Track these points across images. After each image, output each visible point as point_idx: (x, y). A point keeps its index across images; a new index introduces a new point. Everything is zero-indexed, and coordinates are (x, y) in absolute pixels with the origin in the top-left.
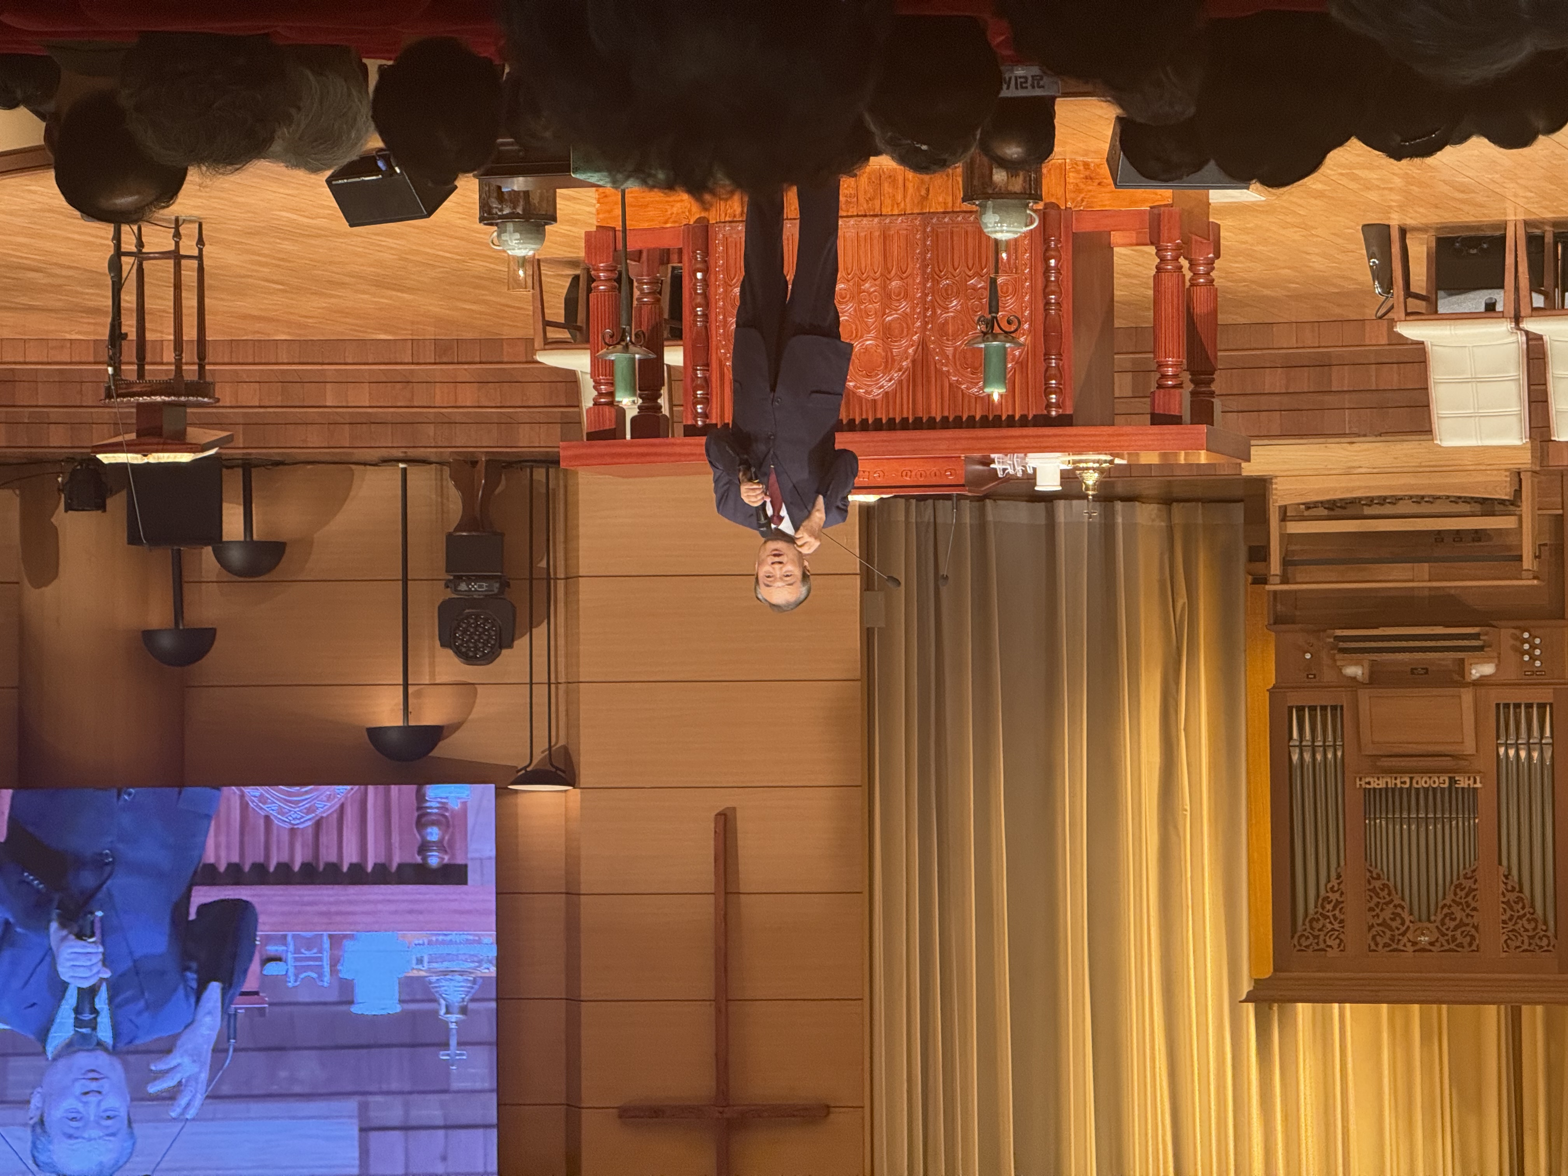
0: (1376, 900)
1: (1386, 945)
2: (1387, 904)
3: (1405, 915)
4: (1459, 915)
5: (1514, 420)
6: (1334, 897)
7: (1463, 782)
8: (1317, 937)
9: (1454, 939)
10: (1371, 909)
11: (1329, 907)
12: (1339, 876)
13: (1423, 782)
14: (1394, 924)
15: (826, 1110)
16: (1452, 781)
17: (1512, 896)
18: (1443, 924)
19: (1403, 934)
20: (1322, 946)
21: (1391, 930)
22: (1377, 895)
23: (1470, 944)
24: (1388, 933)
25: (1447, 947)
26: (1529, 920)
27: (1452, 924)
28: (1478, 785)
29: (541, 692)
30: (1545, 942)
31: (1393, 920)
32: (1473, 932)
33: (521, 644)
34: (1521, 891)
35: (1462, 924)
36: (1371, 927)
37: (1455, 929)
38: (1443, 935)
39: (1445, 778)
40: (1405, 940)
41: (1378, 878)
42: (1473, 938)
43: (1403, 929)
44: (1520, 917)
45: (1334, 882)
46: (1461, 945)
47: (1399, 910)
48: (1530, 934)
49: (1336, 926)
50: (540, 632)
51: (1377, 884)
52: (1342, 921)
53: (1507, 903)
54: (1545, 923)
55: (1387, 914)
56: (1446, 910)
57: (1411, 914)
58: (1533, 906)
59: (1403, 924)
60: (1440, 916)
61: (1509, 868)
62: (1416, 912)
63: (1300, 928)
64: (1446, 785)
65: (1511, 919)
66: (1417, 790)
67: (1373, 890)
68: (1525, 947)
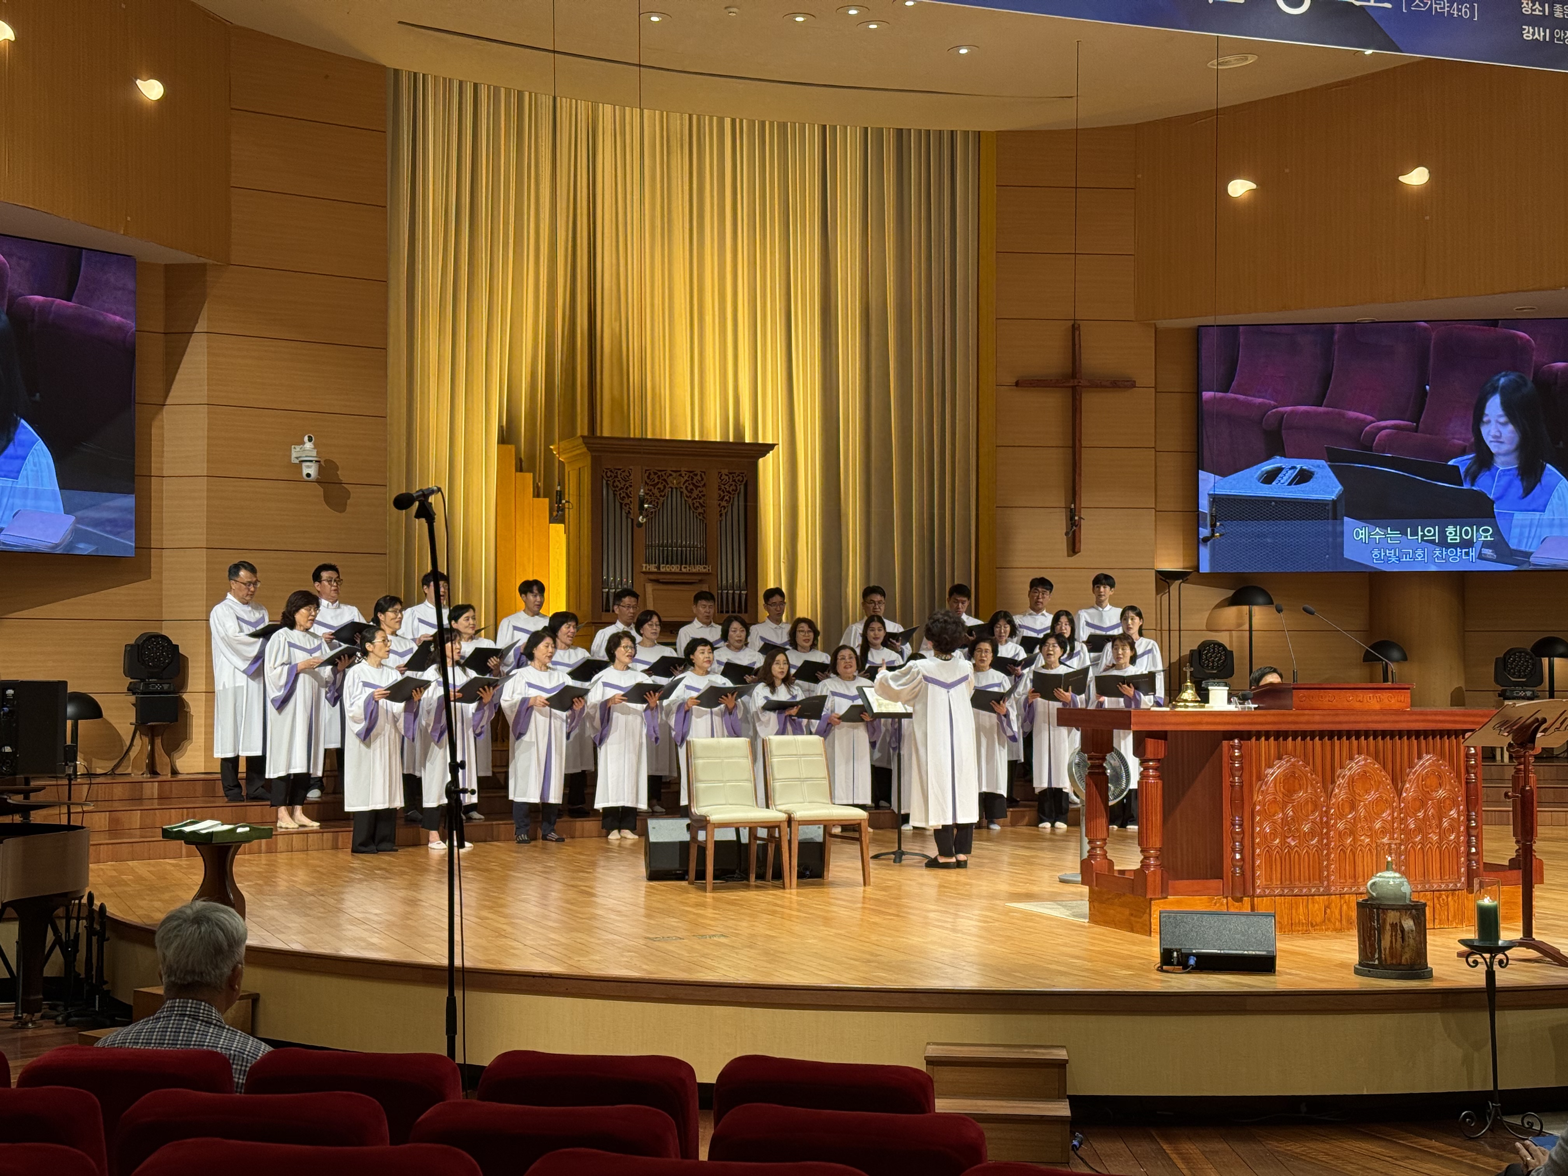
0: (701, 501)
1: (696, 475)
2: (695, 498)
3: (685, 492)
4: (656, 491)
5: (775, 752)
6: (724, 503)
7: (653, 568)
8: (734, 481)
9: (659, 477)
10: (704, 496)
11: (727, 498)
12: (721, 515)
13: (675, 568)
14: (691, 486)
15: (1017, 384)
16: (659, 568)
17: (627, 501)
18: (665, 487)
19: (687, 481)
20: (731, 476)
21: (693, 484)
22: (700, 504)
23: (650, 474)
24: (694, 481)
25: (663, 473)
26: (617, 486)
27: (659, 486)
28: (644, 565)
29: (1175, 626)
30: (609, 474)
31: (692, 489)
32: (648, 481)
33: (1186, 652)
34: (621, 504)
35: (654, 486)
36: (704, 485)
37: (658, 483)
38: (664, 480)
39: (662, 570)
40: (686, 478)
41: (699, 514)
42: (648, 477)
43: (687, 484)
44: (622, 488)
45: (723, 512)
46: (655, 474)
47: (688, 495)
48: (616, 479)
49: (723, 487)
50: (1175, 658)
51: (700, 510)
52: (720, 489)
53: (629, 497)
54: (607, 484)
55: (696, 492)
56: (663, 494)
57: (682, 492)
58: (615, 495)
59: (686, 487)
60: (666, 491)
61: (627, 518)
62: (679, 493)
63: (742, 487)
64: (662, 566)
65: (627, 488)
66: (677, 563)
67: (702, 506)
68: (619, 472)
